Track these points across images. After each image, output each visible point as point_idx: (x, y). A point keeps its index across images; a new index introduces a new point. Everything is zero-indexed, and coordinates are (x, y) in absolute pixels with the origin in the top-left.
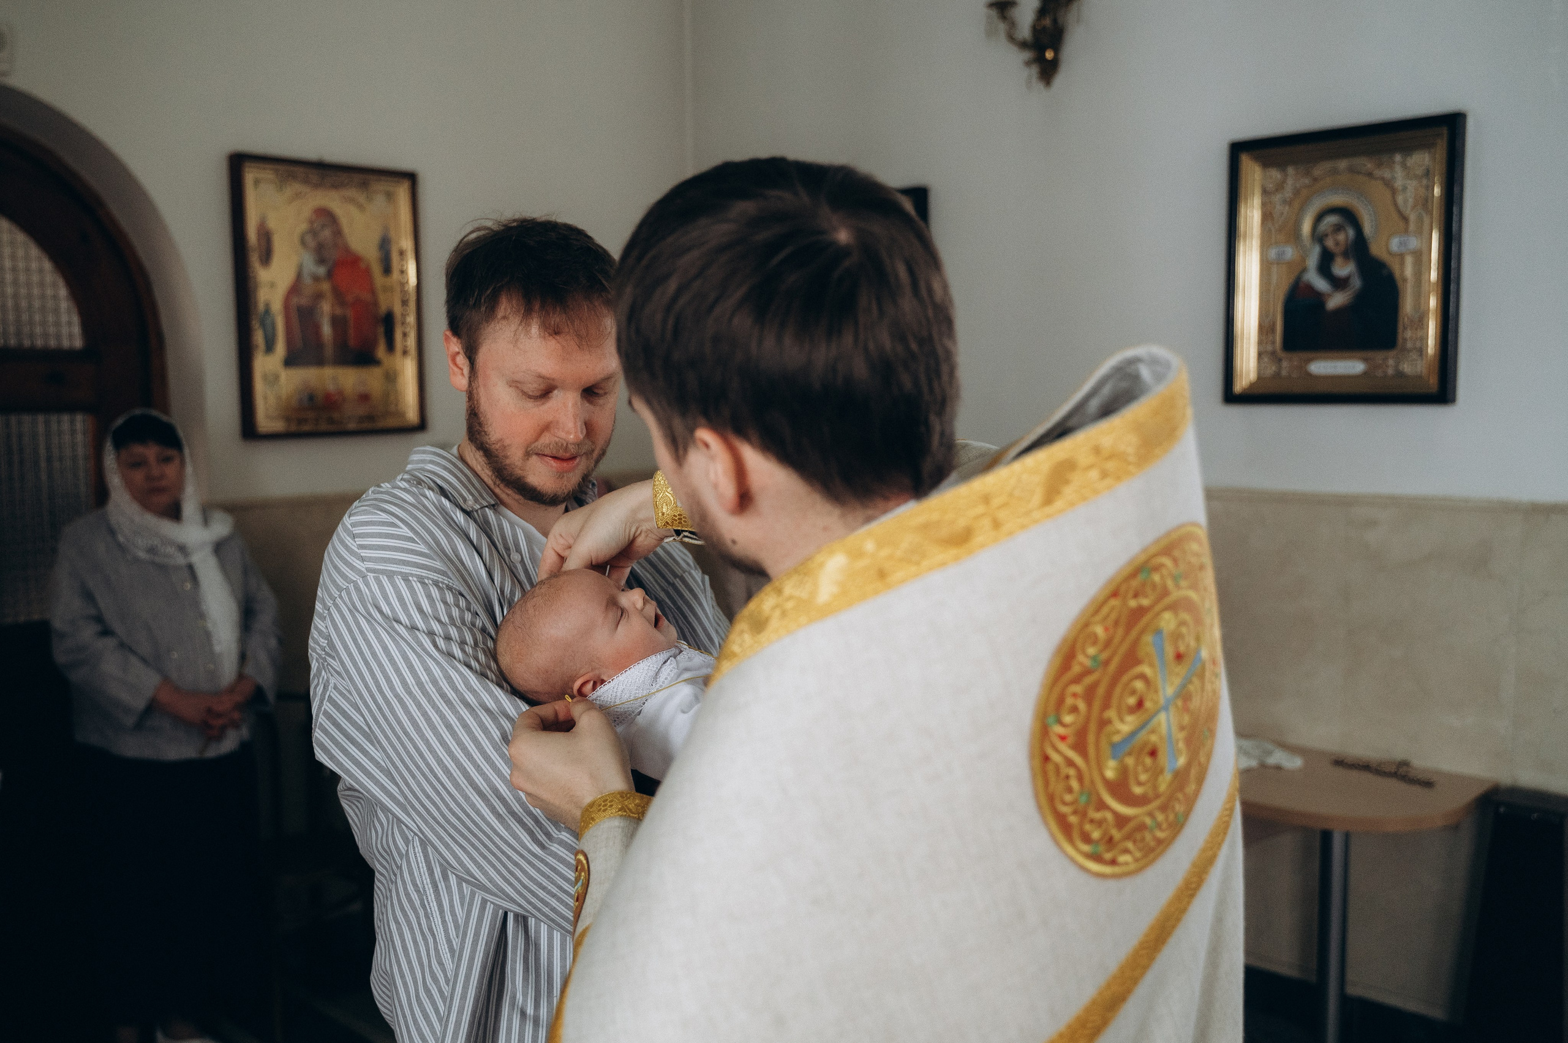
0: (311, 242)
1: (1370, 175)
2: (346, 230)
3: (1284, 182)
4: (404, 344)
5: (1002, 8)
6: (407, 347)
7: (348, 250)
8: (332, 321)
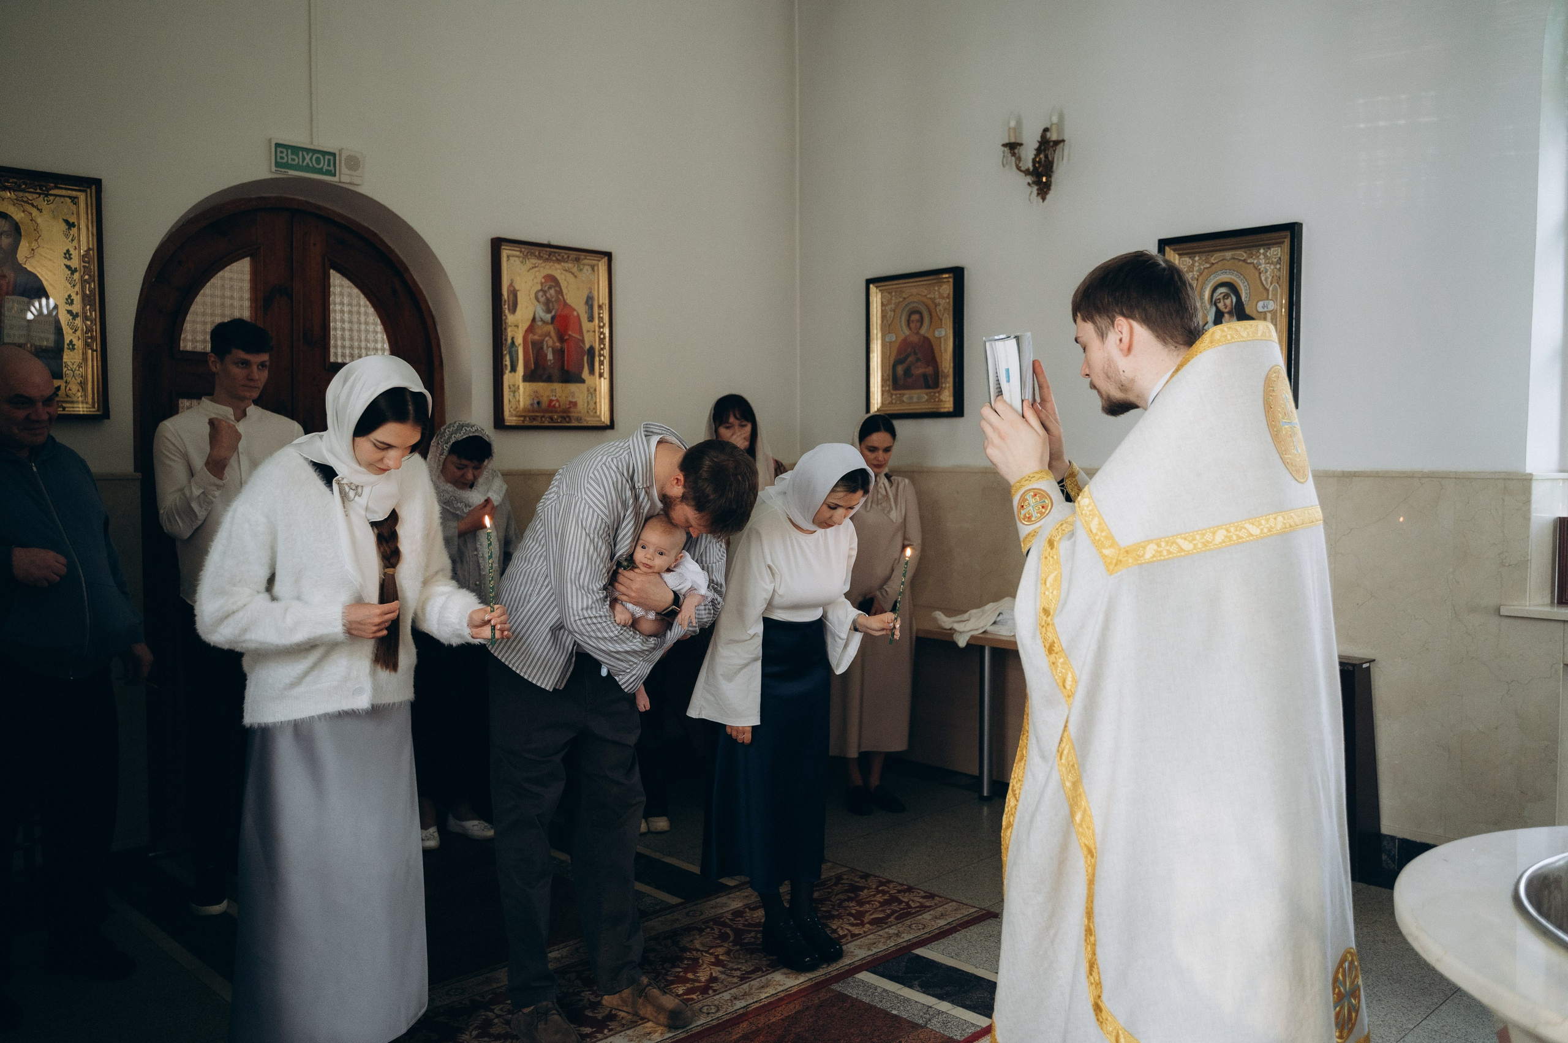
0: (542, 299)
1: (1244, 261)
2: (565, 291)
3: (1193, 265)
4: (600, 369)
5: (1013, 147)
6: (602, 371)
7: (566, 304)
8: (554, 351)
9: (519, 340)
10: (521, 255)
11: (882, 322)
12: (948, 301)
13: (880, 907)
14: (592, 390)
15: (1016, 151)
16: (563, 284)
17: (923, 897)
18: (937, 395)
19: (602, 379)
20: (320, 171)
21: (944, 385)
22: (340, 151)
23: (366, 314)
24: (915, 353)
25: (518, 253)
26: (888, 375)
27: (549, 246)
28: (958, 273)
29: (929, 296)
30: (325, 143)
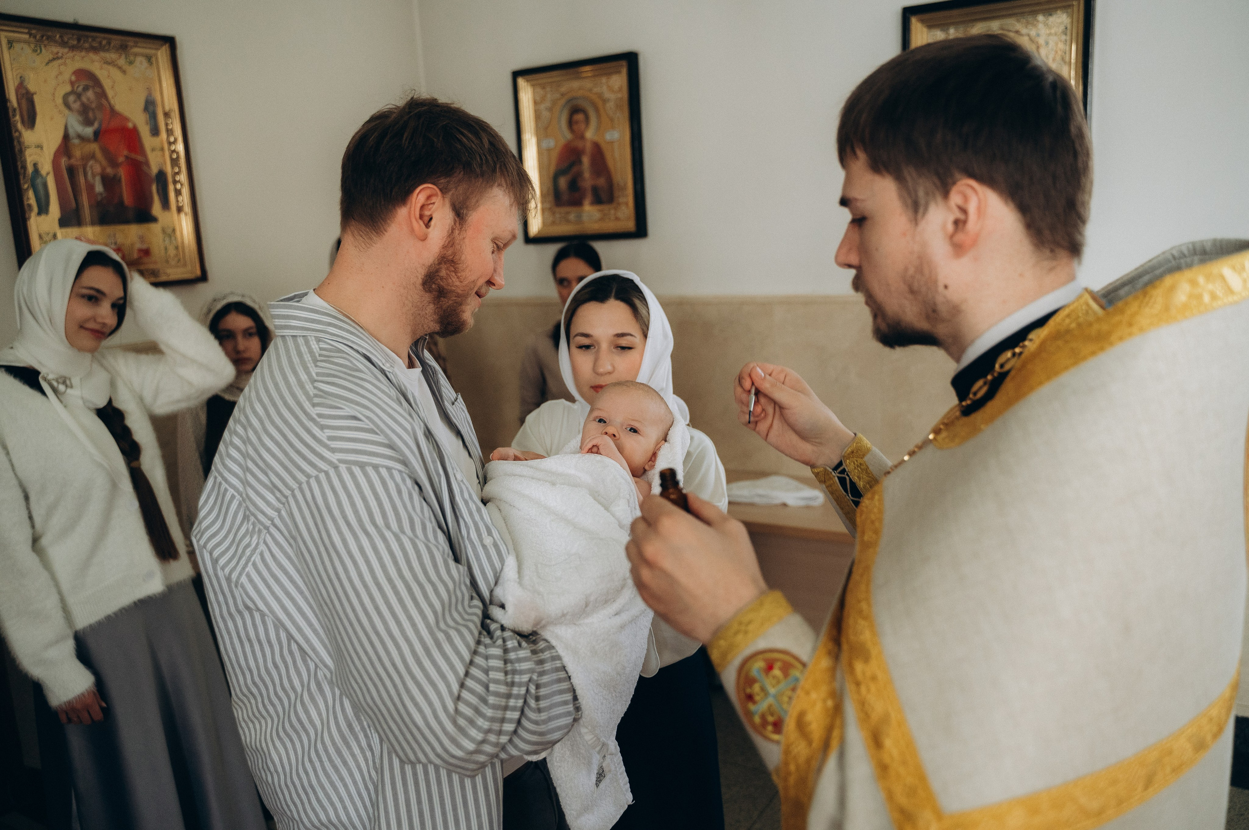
0: (76, 106)
2: (110, 93)
4: (177, 201)
7: (113, 112)
8: (105, 179)
9: (46, 168)
10: (32, 39)
11: (537, 124)
12: (619, 95)
16: (106, 83)
18: (612, 211)
19: (182, 215)
24: (581, 162)
25: (26, 37)
27: (74, 26)
28: (630, 60)
29: (595, 90)
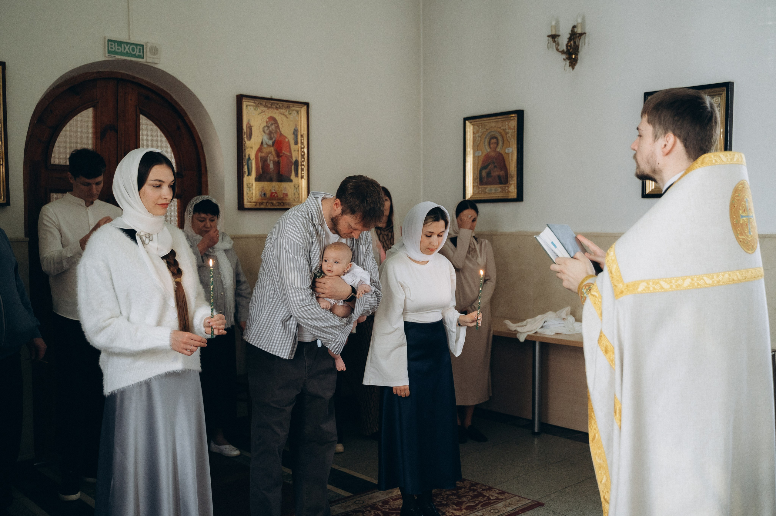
0: (267, 132)
2: (281, 126)
4: (302, 173)
5: (554, 37)
6: (303, 175)
7: (281, 134)
8: (274, 162)
9: (253, 157)
10: (255, 105)
11: (473, 144)
12: (513, 131)
13: (471, 499)
14: (297, 186)
15: (556, 39)
16: (280, 122)
17: (498, 493)
18: (507, 188)
19: (303, 180)
20: (134, 56)
21: (511, 182)
22: (146, 44)
23: (161, 141)
24: (494, 163)
25: (252, 104)
26: (477, 176)
27: (271, 99)
28: (520, 114)
29: (502, 128)
30: (136, 39)
